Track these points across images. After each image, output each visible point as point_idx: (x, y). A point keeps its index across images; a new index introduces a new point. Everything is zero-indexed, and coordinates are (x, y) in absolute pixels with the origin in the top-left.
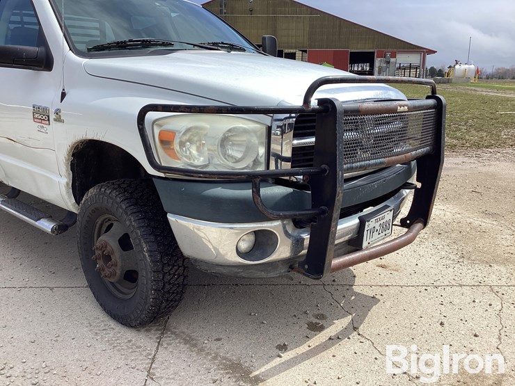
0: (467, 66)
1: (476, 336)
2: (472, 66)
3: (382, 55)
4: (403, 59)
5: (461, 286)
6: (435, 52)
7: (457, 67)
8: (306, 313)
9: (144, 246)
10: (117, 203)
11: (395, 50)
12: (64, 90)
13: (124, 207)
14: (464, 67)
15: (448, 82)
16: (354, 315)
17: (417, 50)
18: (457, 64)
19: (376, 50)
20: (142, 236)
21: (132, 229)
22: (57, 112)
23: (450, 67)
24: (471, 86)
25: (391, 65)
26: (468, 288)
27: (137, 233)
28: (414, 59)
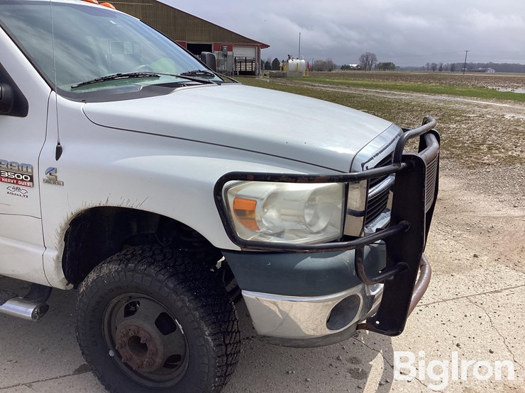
0: (298, 61)
1: (491, 352)
2: (303, 61)
3: (220, 48)
4: (239, 52)
5: (445, 301)
6: (268, 46)
7: (290, 61)
8: (338, 359)
9: (206, 328)
10: (159, 281)
11: (231, 44)
12: (59, 144)
13: (172, 286)
14: (296, 61)
15: (283, 76)
16: (381, 351)
17: (253, 44)
18: (290, 58)
19: (212, 43)
20: (202, 318)
21: (187, 310)
22: (51, 171)
23: (283, 61)
24: (304, 80)
25: (229, 58)
26: (451, 302)
27: (194, 316)
28: (249, 53)
